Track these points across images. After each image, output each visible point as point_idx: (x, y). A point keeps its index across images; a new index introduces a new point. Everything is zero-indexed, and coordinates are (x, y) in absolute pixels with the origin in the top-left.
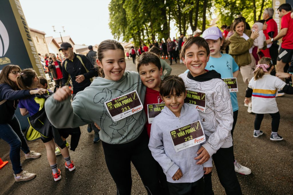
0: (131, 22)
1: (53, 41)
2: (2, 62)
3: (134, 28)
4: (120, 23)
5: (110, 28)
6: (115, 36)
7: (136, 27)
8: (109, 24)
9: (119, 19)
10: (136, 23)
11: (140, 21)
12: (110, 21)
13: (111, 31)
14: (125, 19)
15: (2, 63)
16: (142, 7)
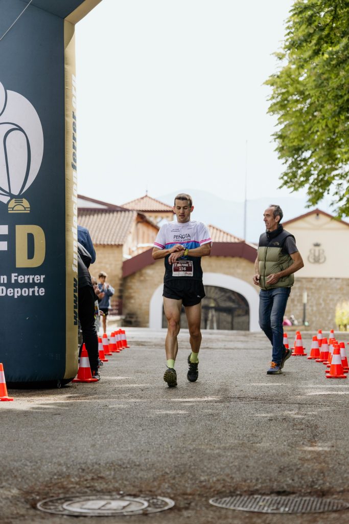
2: (13, 208)
5: (272, 110)
12: (285, 63)
15: (13, 210)
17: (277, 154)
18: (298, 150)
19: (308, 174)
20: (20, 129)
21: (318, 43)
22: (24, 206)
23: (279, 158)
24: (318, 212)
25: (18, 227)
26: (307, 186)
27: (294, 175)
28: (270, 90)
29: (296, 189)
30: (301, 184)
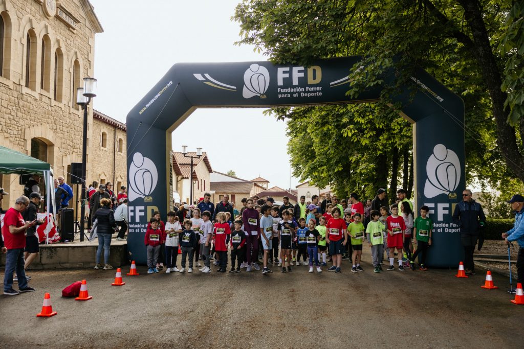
2: (146, 200)
3: (320, 169)
4: (302, 152)
5: (288, 153)
6: (297, 170)
7: (325, 167)
17: (291, 166)
18: (297, 165)
19: (301, 172)
20: (149, 171)
21: (296, 133)
22: (150, 199)
23: (292, 167)
25: (148, 207)
26: (301, 176)
27: (297, 173)
28: (288, 147)
29: (297, 177)
30: (299, 176)
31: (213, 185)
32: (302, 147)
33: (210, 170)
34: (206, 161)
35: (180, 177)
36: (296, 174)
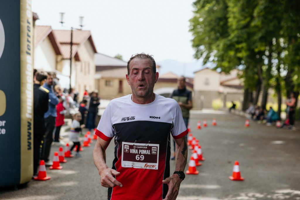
0: (233, 31)
1: (51, 37)
6: (198, 51)
7: (244, 45)
8: (190, 21)
9: (213, 17)
10: (245, 36)
11: (254, 34)
13: (192, 38)
14: (225, 19)
16: (262, 5)
19: (202, 55)
24: (207, 68)
31: (99, 69)
32: (211, 20)
33: (95, 51)
34: (90, 39)
35: (59, 58)
36: (197, 56)
